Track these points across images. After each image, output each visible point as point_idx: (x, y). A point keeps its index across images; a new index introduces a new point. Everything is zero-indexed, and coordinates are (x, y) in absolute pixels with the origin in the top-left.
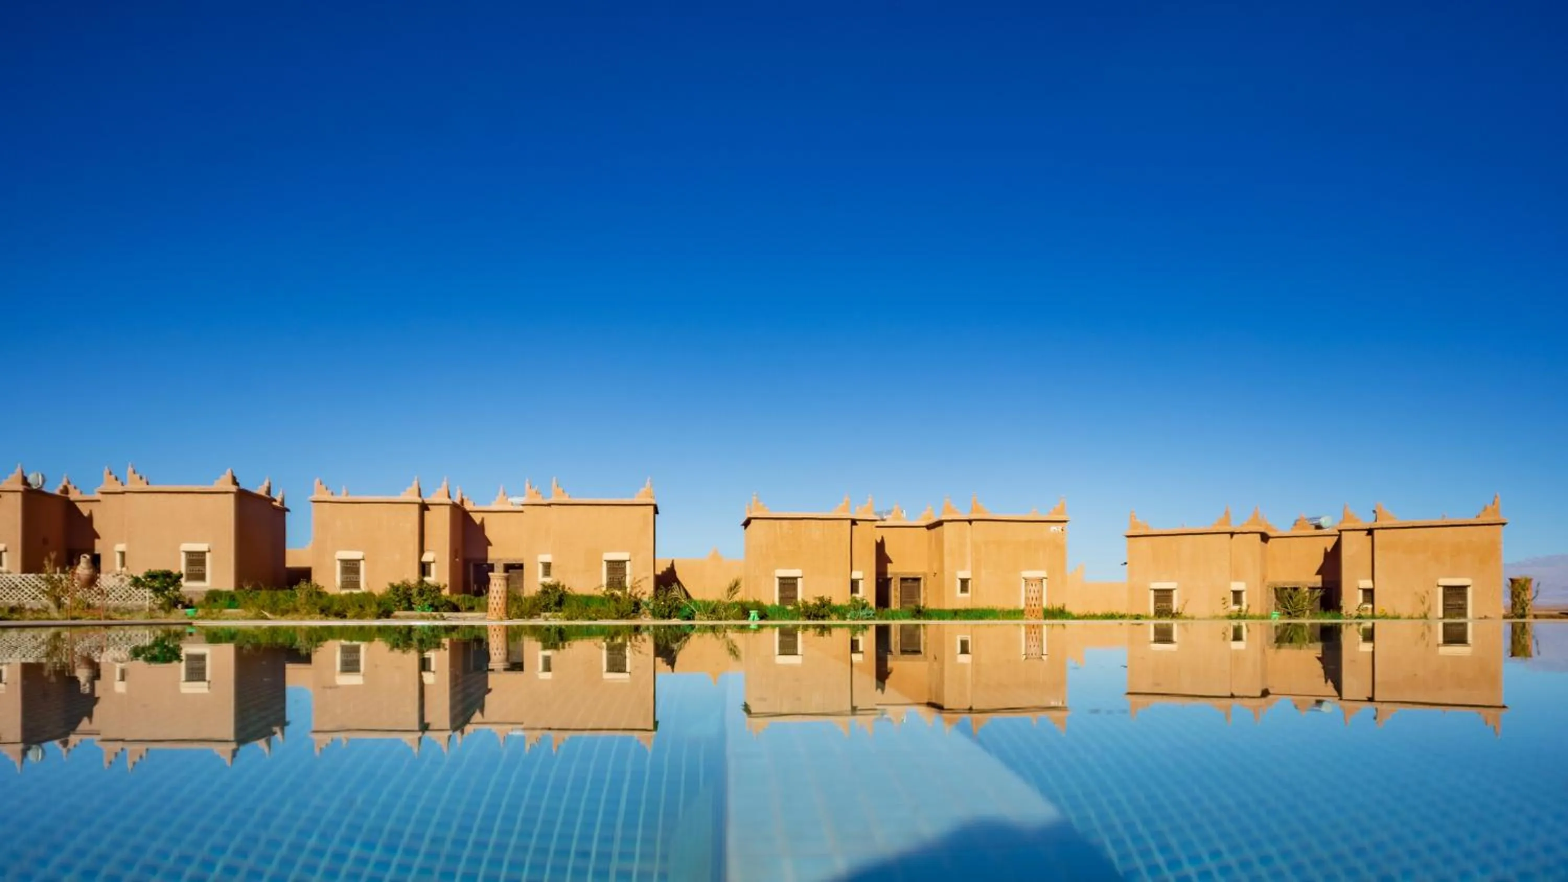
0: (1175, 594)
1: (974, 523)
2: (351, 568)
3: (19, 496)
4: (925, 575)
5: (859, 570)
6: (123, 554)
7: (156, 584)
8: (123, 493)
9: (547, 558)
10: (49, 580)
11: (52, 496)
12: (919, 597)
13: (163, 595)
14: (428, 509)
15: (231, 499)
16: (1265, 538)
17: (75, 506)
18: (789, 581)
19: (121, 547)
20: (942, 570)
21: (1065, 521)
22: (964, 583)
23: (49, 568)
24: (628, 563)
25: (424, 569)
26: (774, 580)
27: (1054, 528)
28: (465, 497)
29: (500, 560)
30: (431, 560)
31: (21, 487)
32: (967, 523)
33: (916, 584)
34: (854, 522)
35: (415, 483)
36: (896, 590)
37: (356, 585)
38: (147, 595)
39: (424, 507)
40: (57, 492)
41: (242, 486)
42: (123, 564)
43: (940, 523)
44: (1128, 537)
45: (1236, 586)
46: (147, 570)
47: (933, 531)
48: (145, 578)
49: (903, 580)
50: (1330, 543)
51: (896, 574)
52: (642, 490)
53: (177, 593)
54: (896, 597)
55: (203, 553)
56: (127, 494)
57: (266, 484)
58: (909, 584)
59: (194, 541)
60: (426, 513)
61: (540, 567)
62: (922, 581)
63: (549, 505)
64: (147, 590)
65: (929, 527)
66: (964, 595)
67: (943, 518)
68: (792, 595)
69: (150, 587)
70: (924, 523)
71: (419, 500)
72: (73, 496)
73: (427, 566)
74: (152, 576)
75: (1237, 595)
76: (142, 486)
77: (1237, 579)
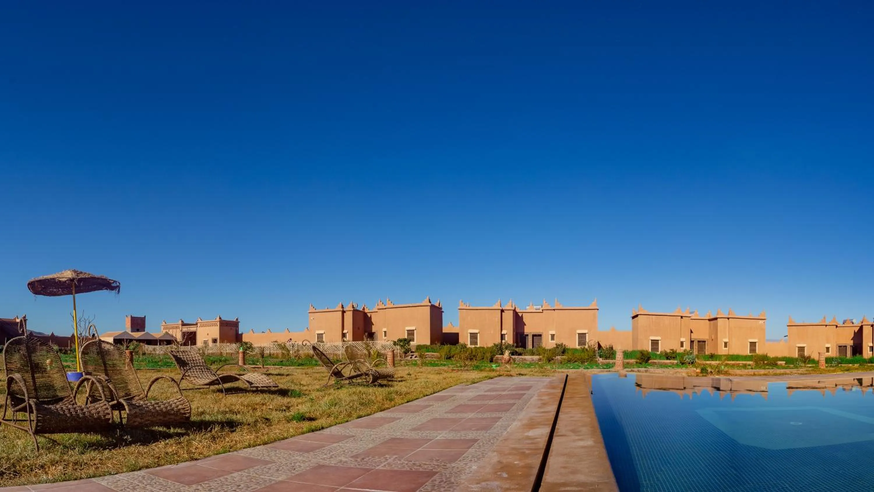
0: (806, 348)
1: (730, 319)
2: (474, 336)
3: (351, 312)
4: (707, 339)
5: (683, 337)
6: (385, 332)
7: (401, 344)
8: (385, 309)
9: (553, 332)
10: (366, 344)
11: (360, 311)
12: (705, 349)
13: (404, 348)
14: (504, 312)
15: (428, 309)
16: (837, 326)
17: (367, 315)
18: (655, 342)
19: (385, 329)
20: (717, 338)
21: (765, 319)
22: (726, 344)
23: (365, 339)
24: (587, 334)
25: (502, 337)
26: (649, 341)
27: (761, 322)
28: (516, 307)
29: (530, 333)
30: (506, 333)
31: (352, 309)
32: (727, 319)
33: (704, 343)
34: (682, 317)
35: (499, 301)
36: (696, 345)
37: (476, 343)
38: (398, 348)
39: (502, 311)
40: (361, 310)
41: (432, 303)
42: (385, 336)
43: (716, 319)
44: (788, 326)
45: (828, 345)
46: (398, 338)
47: (712, 322)
48: (398, 341)
49: (699, 342)
50: (857, 329)
51: (696, 339)
52: (593, 303)
53: (409, 347)
54: (696, 349)
55: (413, 330)
56: (387, 309)
57: (438, 302)
58: (701, 343)
59: (410, 326)
60: (503, 313)
61: (550, 336)
62: (706, 343)
63: (554, 310)
64: (399, 346)
65: (710, 320)
66: (726, 348)
67: (718, 316)
68: (657, 347)
69: (400, 345)
70: (708, 318)
71: (501, 309)
72: (366, 311)
73: (503, 336)
74: (400, 340)
75: (828, 349)
76: (392, 306)
77: (828, 343)
